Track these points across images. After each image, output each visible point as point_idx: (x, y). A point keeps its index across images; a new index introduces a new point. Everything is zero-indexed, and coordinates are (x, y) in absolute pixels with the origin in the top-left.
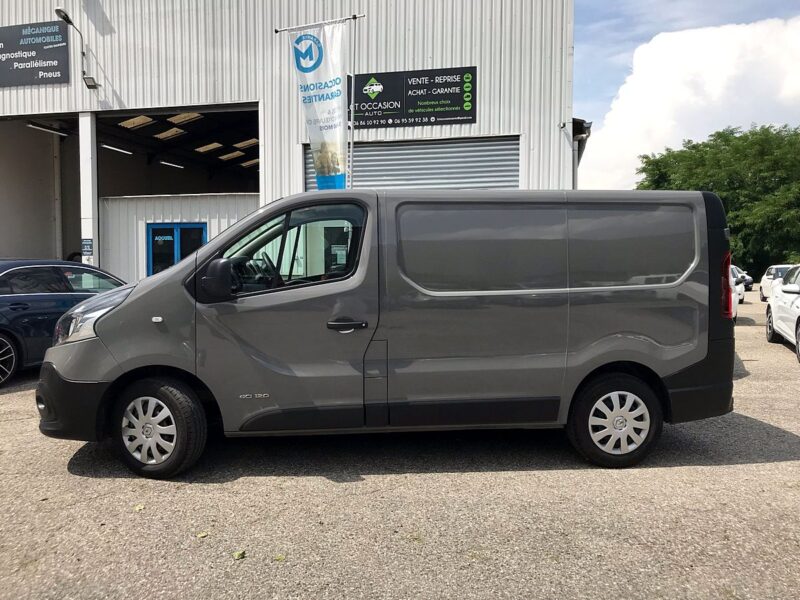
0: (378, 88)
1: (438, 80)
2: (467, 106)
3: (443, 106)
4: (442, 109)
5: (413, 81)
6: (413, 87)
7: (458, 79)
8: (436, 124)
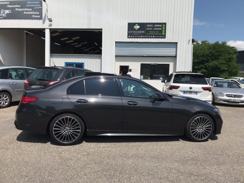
0: (138, 27)
3: (157, 33)
4: (156, 34)
5: (148, 26)
8: (154, 38)
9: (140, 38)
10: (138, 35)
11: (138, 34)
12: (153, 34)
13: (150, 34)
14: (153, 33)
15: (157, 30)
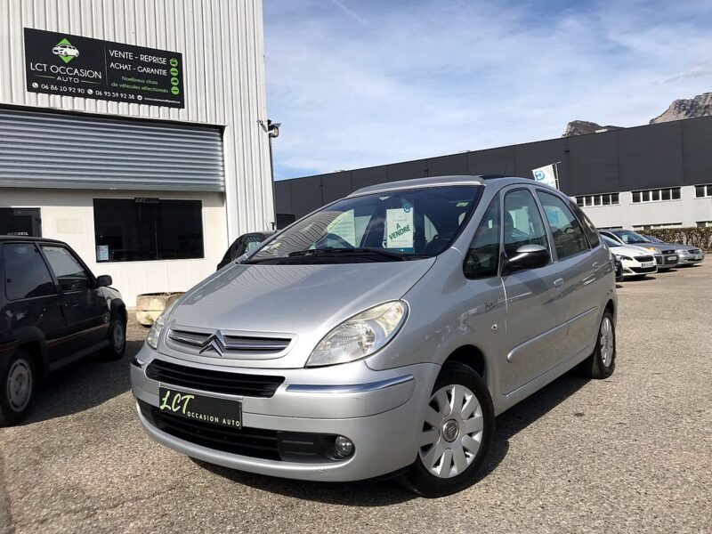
0: (74, 52)
1: (143, 58)
2: (175, 90)
3: (151, 86)
4: (149, 89)
5: (114, 53)
6: (115, 60)
7: (164, 62)
8: (143, 102)
9: (86, 96)
10: (77, 86)
11: (77, 81)
12: (135, 87)
13: (124, 86)
14: (137, 84)
15: (152, 76)
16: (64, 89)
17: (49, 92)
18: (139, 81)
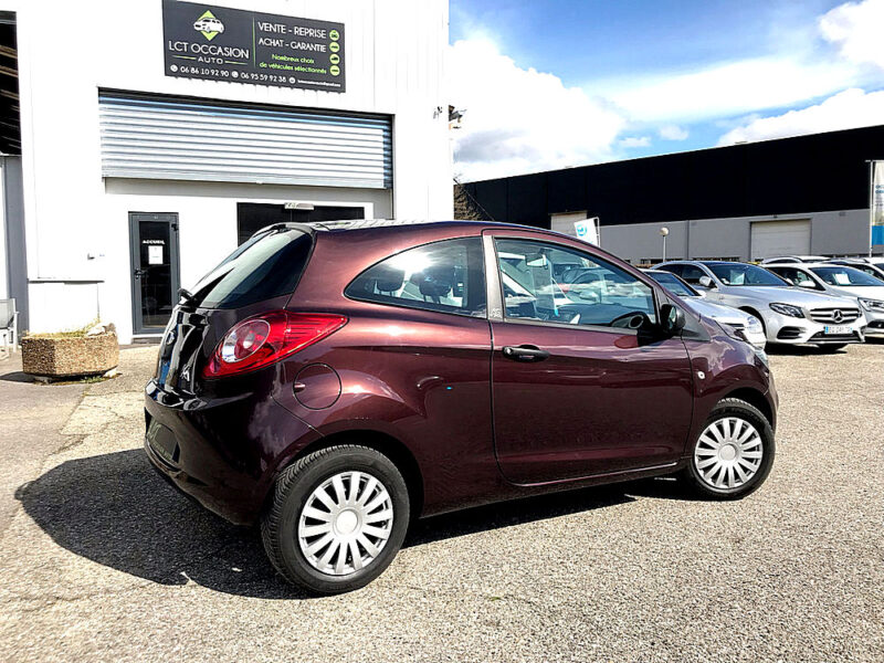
0: (218, 27)
1: (298, 31)
2: (334, 71)
3: (304, 65)
4: (303, 69)
5: (263, 26)
6: (265, 34)
7: (322, 35)
8: (297, 86)
9: (230, 79)
10: (221, 67)
11: (220, 61)
12: (287, 68)
13: (273, 66)
14: (289, 63)
15: (307, 54)
16: (207, 72)
17: (189, 76)
18: (292, 59)
